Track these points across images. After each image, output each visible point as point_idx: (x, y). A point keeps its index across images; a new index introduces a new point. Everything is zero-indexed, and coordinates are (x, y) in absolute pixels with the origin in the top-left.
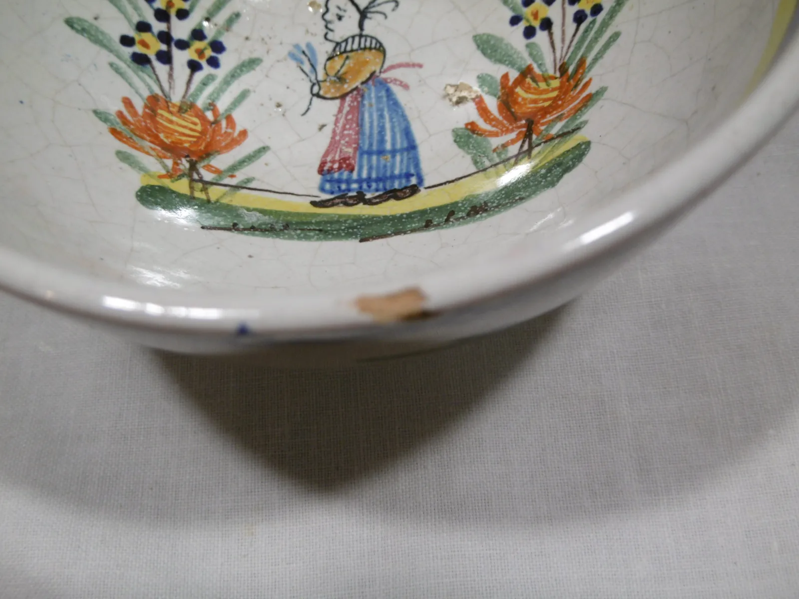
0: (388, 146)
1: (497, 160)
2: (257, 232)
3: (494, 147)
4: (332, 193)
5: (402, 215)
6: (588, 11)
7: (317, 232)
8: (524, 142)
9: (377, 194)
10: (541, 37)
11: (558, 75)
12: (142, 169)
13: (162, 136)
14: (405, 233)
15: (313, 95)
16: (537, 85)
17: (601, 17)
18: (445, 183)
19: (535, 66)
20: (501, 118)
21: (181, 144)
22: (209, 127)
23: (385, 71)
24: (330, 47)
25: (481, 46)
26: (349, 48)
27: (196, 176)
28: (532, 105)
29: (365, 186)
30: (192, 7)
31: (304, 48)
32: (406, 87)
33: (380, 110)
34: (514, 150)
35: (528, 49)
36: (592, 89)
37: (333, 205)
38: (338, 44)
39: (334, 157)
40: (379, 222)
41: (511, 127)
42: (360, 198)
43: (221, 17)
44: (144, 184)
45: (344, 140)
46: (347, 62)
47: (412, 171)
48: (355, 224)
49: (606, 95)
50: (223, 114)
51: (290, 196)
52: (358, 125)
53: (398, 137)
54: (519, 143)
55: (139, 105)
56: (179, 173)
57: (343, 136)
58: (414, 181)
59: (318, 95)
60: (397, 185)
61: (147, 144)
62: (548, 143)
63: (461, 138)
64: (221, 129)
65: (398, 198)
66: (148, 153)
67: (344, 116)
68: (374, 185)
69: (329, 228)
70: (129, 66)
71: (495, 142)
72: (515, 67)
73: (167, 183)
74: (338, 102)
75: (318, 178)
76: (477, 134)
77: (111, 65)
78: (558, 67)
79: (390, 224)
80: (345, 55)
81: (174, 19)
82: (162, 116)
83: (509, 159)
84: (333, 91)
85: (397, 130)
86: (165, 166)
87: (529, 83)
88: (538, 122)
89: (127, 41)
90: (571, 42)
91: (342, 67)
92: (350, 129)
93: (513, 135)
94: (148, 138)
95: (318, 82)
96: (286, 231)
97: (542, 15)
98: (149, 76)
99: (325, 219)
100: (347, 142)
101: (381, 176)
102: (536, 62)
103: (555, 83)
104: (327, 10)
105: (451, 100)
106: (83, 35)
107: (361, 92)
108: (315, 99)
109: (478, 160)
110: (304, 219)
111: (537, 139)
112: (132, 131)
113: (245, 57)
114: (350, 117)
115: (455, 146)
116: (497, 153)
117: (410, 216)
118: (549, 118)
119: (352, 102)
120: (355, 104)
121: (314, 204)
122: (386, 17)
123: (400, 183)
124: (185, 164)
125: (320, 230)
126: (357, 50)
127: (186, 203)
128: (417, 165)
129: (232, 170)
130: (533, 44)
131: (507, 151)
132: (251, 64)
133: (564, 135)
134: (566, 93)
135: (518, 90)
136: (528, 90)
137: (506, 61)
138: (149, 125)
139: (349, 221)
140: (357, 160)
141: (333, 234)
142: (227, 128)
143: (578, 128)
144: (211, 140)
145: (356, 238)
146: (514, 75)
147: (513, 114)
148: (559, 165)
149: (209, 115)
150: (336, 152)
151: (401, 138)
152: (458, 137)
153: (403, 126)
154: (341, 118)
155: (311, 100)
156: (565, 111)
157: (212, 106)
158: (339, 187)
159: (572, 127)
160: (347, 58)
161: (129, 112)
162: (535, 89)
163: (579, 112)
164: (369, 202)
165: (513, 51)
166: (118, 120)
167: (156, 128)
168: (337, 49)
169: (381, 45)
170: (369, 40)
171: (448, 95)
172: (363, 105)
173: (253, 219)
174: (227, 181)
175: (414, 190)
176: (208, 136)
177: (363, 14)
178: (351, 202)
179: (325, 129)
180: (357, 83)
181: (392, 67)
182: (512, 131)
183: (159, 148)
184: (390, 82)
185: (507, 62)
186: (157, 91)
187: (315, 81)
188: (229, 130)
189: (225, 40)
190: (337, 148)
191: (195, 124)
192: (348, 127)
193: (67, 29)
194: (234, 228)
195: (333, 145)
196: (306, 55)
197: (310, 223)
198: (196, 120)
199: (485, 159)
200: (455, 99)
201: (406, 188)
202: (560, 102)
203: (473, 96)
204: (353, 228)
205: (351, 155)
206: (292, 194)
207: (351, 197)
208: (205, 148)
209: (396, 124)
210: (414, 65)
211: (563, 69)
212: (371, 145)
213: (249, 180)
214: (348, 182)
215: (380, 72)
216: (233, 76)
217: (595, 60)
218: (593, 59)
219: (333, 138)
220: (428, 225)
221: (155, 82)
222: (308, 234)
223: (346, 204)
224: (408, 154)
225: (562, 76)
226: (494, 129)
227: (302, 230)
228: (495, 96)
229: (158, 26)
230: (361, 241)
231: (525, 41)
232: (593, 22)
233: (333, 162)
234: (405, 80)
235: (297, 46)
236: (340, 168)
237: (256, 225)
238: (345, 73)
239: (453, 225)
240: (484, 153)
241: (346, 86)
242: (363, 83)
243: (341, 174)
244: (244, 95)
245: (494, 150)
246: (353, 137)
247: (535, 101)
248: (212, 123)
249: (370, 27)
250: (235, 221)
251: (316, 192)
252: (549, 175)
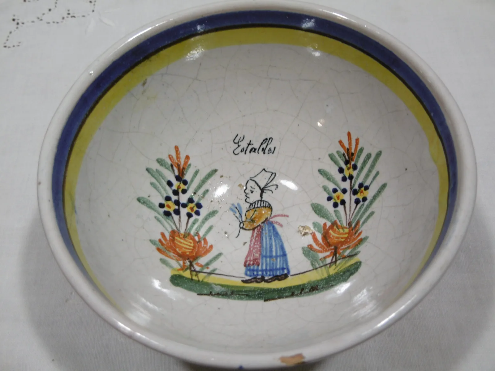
0: (274, 254)
1: (322, 265)
2: (220, 296)
3: (320, 258)
4: (250, 276)
5: (281, 289)
6: (361, 200)
7: (245, 296)
8: (333, 257)
9: (270, 277)
10: (340, 208)
11: (348, 227)
12: (171, 267)
13: (177, 250)
14: (283, 298)
15: (241, 228)
16: (339, 230)
17: (366, 203)
18: (299, 274)
19: (338, 221)
20: (323, 244)
21: (185, 253)
22: (196, 244)
23: (272, 218)
24: (248, 205)
25: (314, 209)
26: (256, 206)
27: (193, 269)
28: (337, 240)
29: (264, 273)
30: (188, 188)
31: (236, 205)
32: (281, 226)
33: (270, 237)
34: (329, 260)
35: (335, 213)
36: (362, 236)
37: (251, 282)
38: (251, 204)
39: (251, 258)
40: (272, 292)
41: (327, 249)
42: (263, 279)
43: (200, 192)
44: (172, 274)
45: (255, 250)
46: (255, 213)
47: (285, 267)
48: (261, 292)
49: (368, 240)
50: (202, 237)
51: (232, 277)
52: (260, 243)
53: (278, 249)
54: (331, 258)
55: (167, 235)
56: (186, 268)
57: (254, 248)
58: (286, 272)
59: (242, 228)
60: (278, 273)
61: (172, 254)
62: (344, 259)
63: (306, 252)
64: (201, 245)
65: (279, 280)
66: (172, 259)
67: (254, 238)
68: (268, 273)
69: (250, 294)
70: (163, 217)
71: (321, 255)
72: (329, 220)
73: (181, 273)
74: (251, 231)
75: (243, 269)
76: (313, 250)
77: (156, 217)
78: (348, 223)
79: (276, 293)
80: (254, 209)
81: (181, 194)
82: (177, 240)
83: (326, 265)
84: (249, 226)
85: (278, 246)
86: (180, 265)
87: (335, 229)
88: (339, 248)
89: (161, 206)
90: (353, 212)
91: (253, 215)
92: (257, 245)
93: (328, 253)
94: (172, 251)
95: (243, 222)
96: (232, 295)
97: (341, 198)
98: (171, 221)
99: (248, 289)
100: (256, 251)
101: (271, 268)
102: (338, 219)
103: (347, 230)
104: (246, 188)
105: (301, 234)
106: (144, 205)
107: (262, 227)
108: (241, 230)
109: (313, 264)
110: (240, 289)
111: (339, 256)
112: (165, 248)
113: (211, 210)
114: (257, 239)
115: (303, 256)
116: (322, 261)
117: (285, 289)
118: (344, 247)
119: (258, 231)
120: (259, 232)
121: (243, 281)
122: (272, 192)
123: (280, 273)
124: (188, 263)
125: (247, 295)
126: (260, 207)
127: (190, 282)
128: (287, 264)
129: (208, 264)
130: (337, 210)
131: (326, 260)
132: (213, 213)
133: (351, 256)
134: (351, 236)
135: (331, 231)
136: (335, 232)
137: (325, 217)
138: (172, 245)
139: (259, 291)
140: (261, 260)
141: (252, 297)
142: (204, 244)
143: (356, 254)
144: (198, 251)
145: (262, 299)
146: (329, 224)
147: (328, 243)
148: (348, 271)
149: (196, 238)
150: (251, 256)
151: (280, 250)
152: (305, 251)
153: (280, 245)
154: (253, 239)
155: (240, 230)
156: (351, 245)
157: (197, 234)
158: (253, 274)
159: (353, 254)
160: (255, 211)
161: (164, 239)
162: (338, 232)
163: (357, 246)
164: (267, 281)
165: (329, 213)
166: (160, 244)
167: (175, 246)
168: (251, 206)
169: (270, 205)
170: (265, 203)
171: (300, 231)
172: (263, 233)
173: (218, 289)
174: (205, 270)
175: (286, 276)
176: (196, 248)
177: (262, 191)
178: (259, 281)
179: (246, 244)
180: (260, 223)
181: (275, 216)
182: (328, 251)
183: (177, 256)
184: (274, 223)
185: (326, 218)
186: (175, 229)
187: (241, 221)
188: (205, 245)
189: (202, 202)
190: (252, 254)
191: (191, 243)
192: (256, 243)
193: (138, 203)
194: (210, 294)
195: (250, 252)
196: (237, 209)
197: (242, 291)
198: (191, 241)
199: (316, 263)
200: (303, 233)
201: (282, 275)
202: (349, 240)
203: (311, 232)
204: (261, 294)
205: (258, 258)
206: (234, 276)
207: (259, 279)
208: (196, 254)
209: (277, 243)
210: (285, 216)
211: (350, 224)
212: (266, 252)
213: (214, 270)
214: (257, 271)
215: (270, 218)
216: (206, 219)
217: (364, 223)
218: (363, 222)
219: (250, 249)
220: (293, 295)
221: (173, 224)
222: (242, 297)
223: (257, 282)
224: (283, 258)
225: (349, 227)
226: (320, 249)
227: (239, 294)
228: (320, 233)
229: (174, 198)
230: (265, 301)
231: (333, 209)
232: (363, 205)
233: (250, 261)
234: (281, 223)
235: (233, 205)
236: (253, 264)
237: (219, 292)
238: (254, 218)
239: (303, 296)
240: (316, 260)
241: (255, 224)
242: (262, 223)
243: (254, 267)
244: (210, 228)
245: (320, 260)
246: (259, 249)
247: (338, 238)
248: (198, 242)
249: (266, 197)
250: (211, 291)
251: (243, 276)
252: (344, 275)
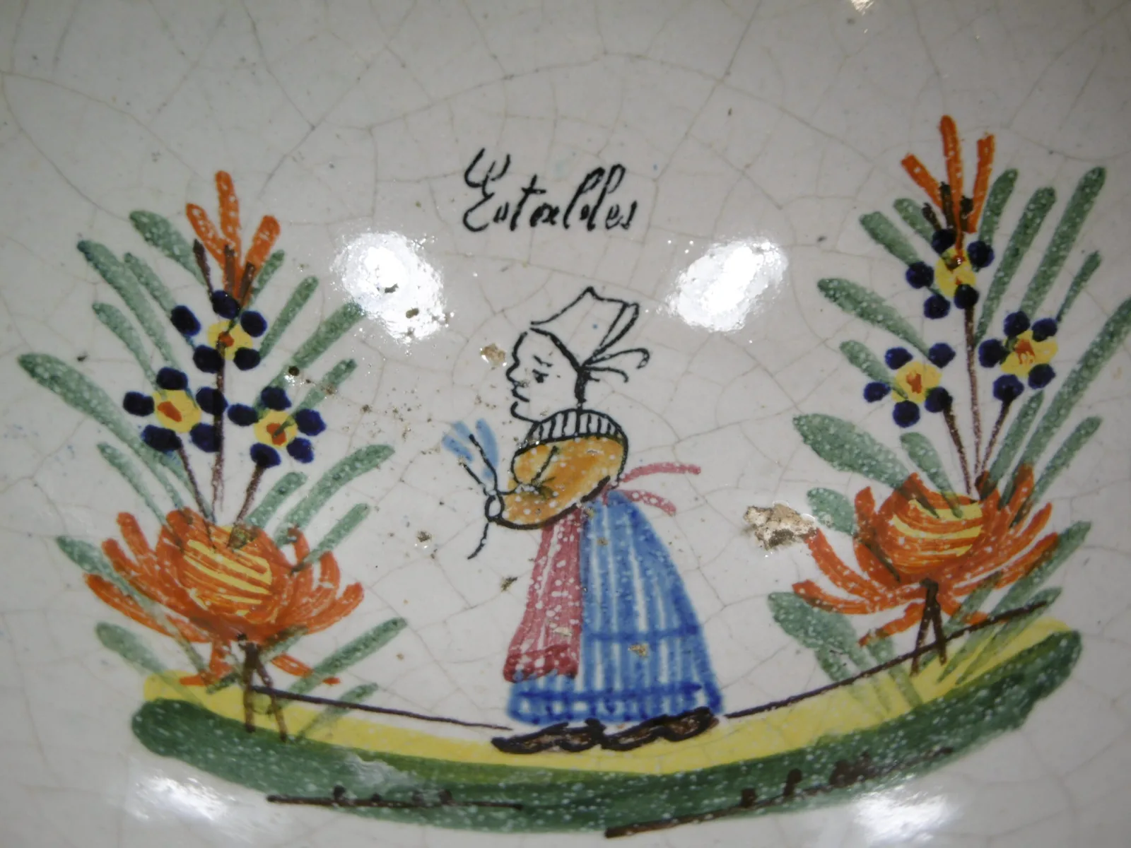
0: (642, 625)
1: (873, 663)
2: (385, 810)
3: (861, 634)
4: (536, 721)
5: (687, 775)
6: (1024, 379)
7: (512, 811)
8: (924, 627)
9: (629, 725)
10: (930, 424)
11: (975, 495)
12: (148, 664)
13: (193, 593)
14: (701, 818)
15: (490, 519)
16: (934, 513)
17: (1052, 390)
18: (769, 707)
19: (923, 476)
20: (866, 576)
21: (231, 611)
22: (286, 577)
23: (628, 478)
24: (522, 429)
25: (811, 437)
26: (557, 433)
27: (257, 681)
28: (929, 553)
29: (601, 708)
30: (267, 347)
31: (472, 430)
32: (670, 509)
33: (622, 553)
34: (905, 641)
35: (906, 446)
36: (1053, 525)
37: (540, 748)
38: (537, 425)
39: (535, 644)
40: (642, 790)
41: (890, 595)
42: (593, 735)
43: (318, 369)
44: (151, 697)
45: (552, 609)
46: (554, 458)
47: (696, 679)
48: (590, 793)
49: (1090, 538)
50: (315, 551)
51: (449, 726)
52: (578, 581)
53: (660, 605)
54: (914, 630)
55: (151, 531)
56: (223, 674)
57: (549, 602)
58: (701, 700)
59: (499, 520)
60: (666, 708)
61: (162, 611)
62: (979, 631)
63: (787, 613)
64: (311, 581)
65: (674, 737)
66: (162, 630)
67: (550, 562)
68: (620, 708)
69: (536, 803)
70: (137, 452)
71: (863, 624)
72: (883, 479)
73: (199, 695)
74: (537, 534)
75: (503, 689)
76: (820, 606)
77: (103, 448)
78: (973, 481)
79: (664, 797)
80: (550, 446)
81: (230, 368)
82: (196, 552)
83: (898, 661)
84: (527, 512)
85: (657, 592)
86: (196, 659)
87: (915, 510)
88: (949, 587)
89: (137, 404)
90: (995, 434)
91: (544, 468)
92: (563, 588)
93: (898, 612)
94: (165, 599)
95: (499, 493)
96: (446, 808)
97: (928, 384)
98: (175, 472)
99: (526, 780)
100: (558, 614)
101: (632, 687)
102: (925, 470)
103: (973, 511)
104: (517, 364)
105: (760, 537)
106: (52, 389)
107: (582, 516)
108: (493, 526)
109: (831, 661)
110: (482, 779)
111: (950, 622)
112: (133, 582)
113: (362, 442)
114: (562, 563)
115: (777, 631)
116: (869, 647)
117: (706, 779)
118: (970, 579)
119: (565, 534)
120: (572, 538)
121: (500, 744)
122: (626, 380)
123: (674, 705)
124: (236, 654)
125: (518, 807)
126: (572, 437)
127: (236, 740)
128: (704, 666)
129: (334, 665)
130: (917, 435)
131: (890, 644)
132: (372, 456)
133: (1012, 616)
134: (999, 531)
135: (894, 521)
136: (915, 522)
137: (863, 465)
138: (167, 571)
139: (576, 787)
140: (581, 651)
141: (547, 818)
142: (322, 580)
143: (1040, 605)
144: (291, 604)
145: (596, 827)
146: (881, 493)
147: (890, 569)
148: (1018, 679)
149: (289, 553)
150: (539, 632)
151: (667, 610)
152: (782, 611)
153: (668, 584)
154: (545, 565)
155: (487, 527)
156: (1003, 567)
157: (294, 535)
158: (549, 709)
159: (1024, 602)
160: (555, 450)
161: (130, 543)
162: (930, 521)
163: (1036, 569)
164: (612, 744)
165: (876, 448)
166: (107, 560)
167: (182, 577)
168: (536, 434)
169: (619, 429)
170: (595, 418)
171: (754, 526)
172: (588, 541)
173: (376, 777)
174: (321, 691)
175: (704, 720)
176: (285, 596)
177: (584, 373)
178: (576, 742)
179: (514, 585)
180: (575, 500)
181: (641, 471)
182: (895, 602)
183: (186, 620)
184: (638, 500)
185: (865, 469)
186: (189, 502)
187: (493, 493)
188: (327, 585)
189: (326, 409)
190: (539, 625)
191: (260, 570)
192: (558, 583)
193: (23, 376)
194: (336, 799)
195: (531, 619)
196: (477, 445)
197: (494, 789)
198: (263, 562)
199: (844, 659)
200: (768, 536)
201: (686, 714)
202: (989, 549)
203: (805, 530)
204: (588, 802)
205: (569, 641)
206: (455, 722)
207: (575, 732)
208: (278, 619)
209: (654, 580)
210: (682, 469)
211: (985, 485)
212: (607, 621)
213: (365, 690)
214: (567, 698)
215: (618, 480)
216: (338, 477)
217: (1053, 470)
218: (1048, 468)
219: (530, 605)
220: (747, 803)
221: (186, 484)
222: (495, 814)
223: (568, 747)
224: (684, 641)
225: (983, 497)
226: (854, 598)
227: (480, 804)
228: (848, 532)
229: (199, 380)
230: (611, 834)
231: (898, 431)
232: (1038, 399)
233: (533, 654)
234: (669, 496)
235: (458, 426)
236: (548, 669)
237: (383, 793)
238: (551, 479)
239: (803, 805)
240: (841, 645)
241: (552, 504)
242: (585, 499)
243: (552, 680)
244: (356, 515)
245: (863, 641)
246: (571, 604)
247: (934, 545)
248: (294, 569)
249: (595, 395)
250: (340, 783)
251: (503, 719)
252: (998, 700)
